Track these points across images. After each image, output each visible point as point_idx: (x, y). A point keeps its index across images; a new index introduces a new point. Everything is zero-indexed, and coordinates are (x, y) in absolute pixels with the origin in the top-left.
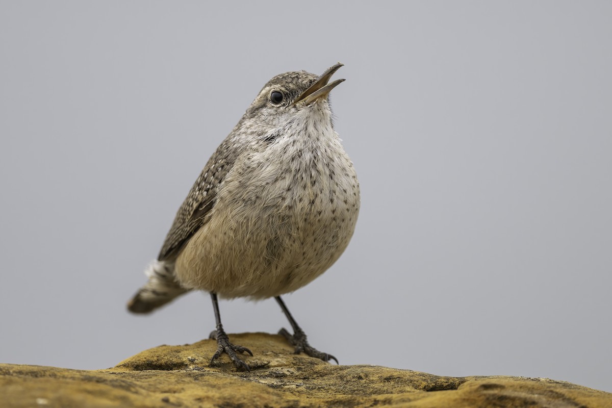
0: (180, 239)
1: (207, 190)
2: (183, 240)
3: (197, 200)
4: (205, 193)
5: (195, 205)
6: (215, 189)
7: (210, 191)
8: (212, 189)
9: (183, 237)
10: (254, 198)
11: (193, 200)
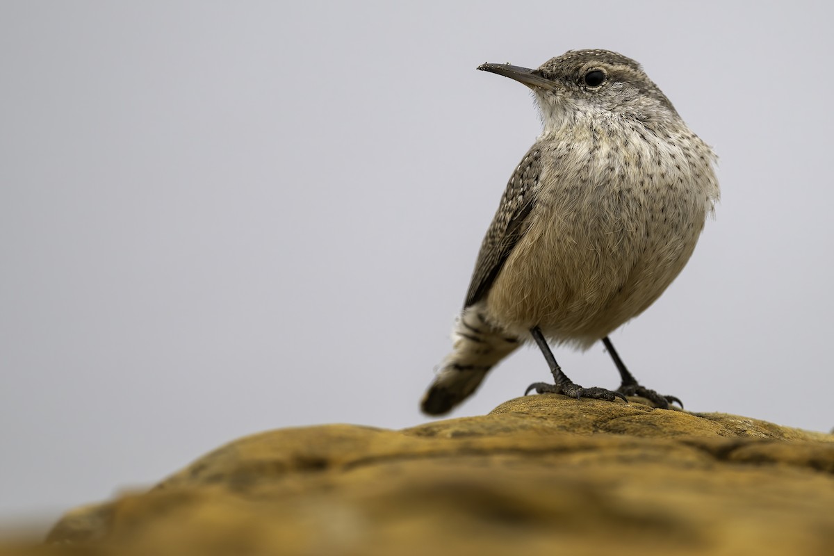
0: (493, 267)
1: (523, 194)
2: (496, 266)
3: (510, 211)
4: (520, 198)
5: (508, 217)
6: (531, 189)
7: (527, 193)
8: (528, 189)
9: (496, 263)
10: (579, 184)
11: (505, 213)
